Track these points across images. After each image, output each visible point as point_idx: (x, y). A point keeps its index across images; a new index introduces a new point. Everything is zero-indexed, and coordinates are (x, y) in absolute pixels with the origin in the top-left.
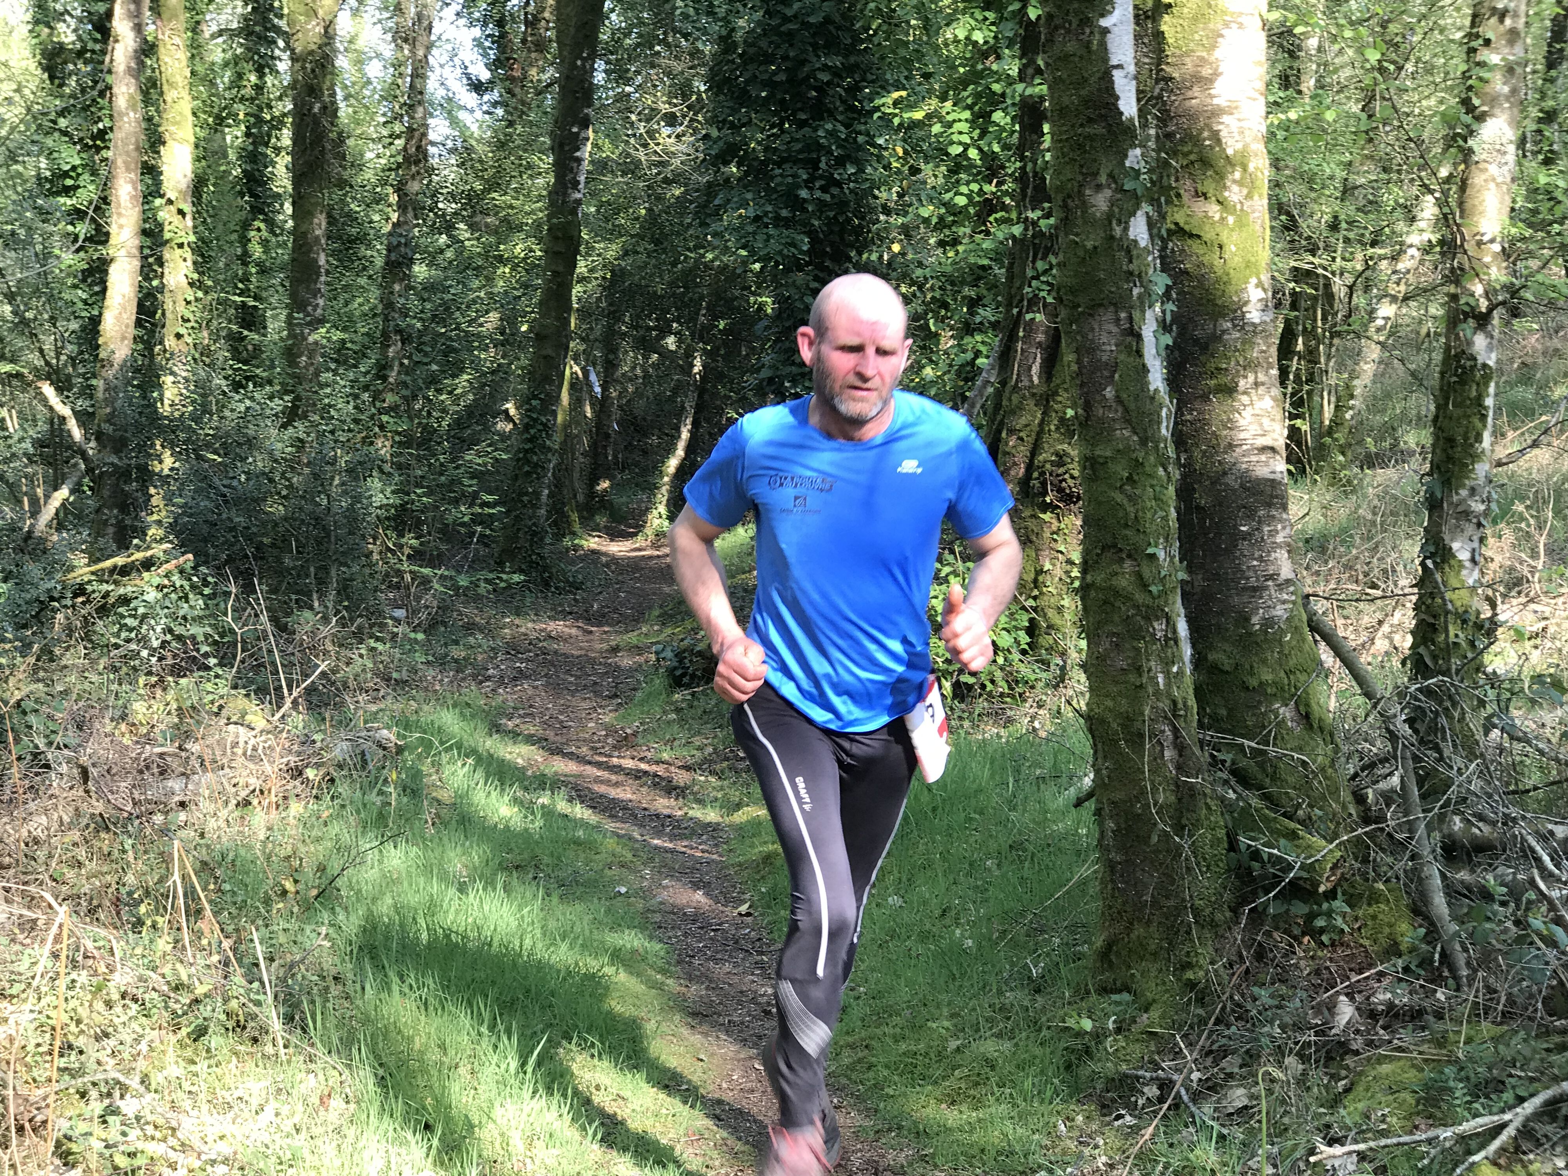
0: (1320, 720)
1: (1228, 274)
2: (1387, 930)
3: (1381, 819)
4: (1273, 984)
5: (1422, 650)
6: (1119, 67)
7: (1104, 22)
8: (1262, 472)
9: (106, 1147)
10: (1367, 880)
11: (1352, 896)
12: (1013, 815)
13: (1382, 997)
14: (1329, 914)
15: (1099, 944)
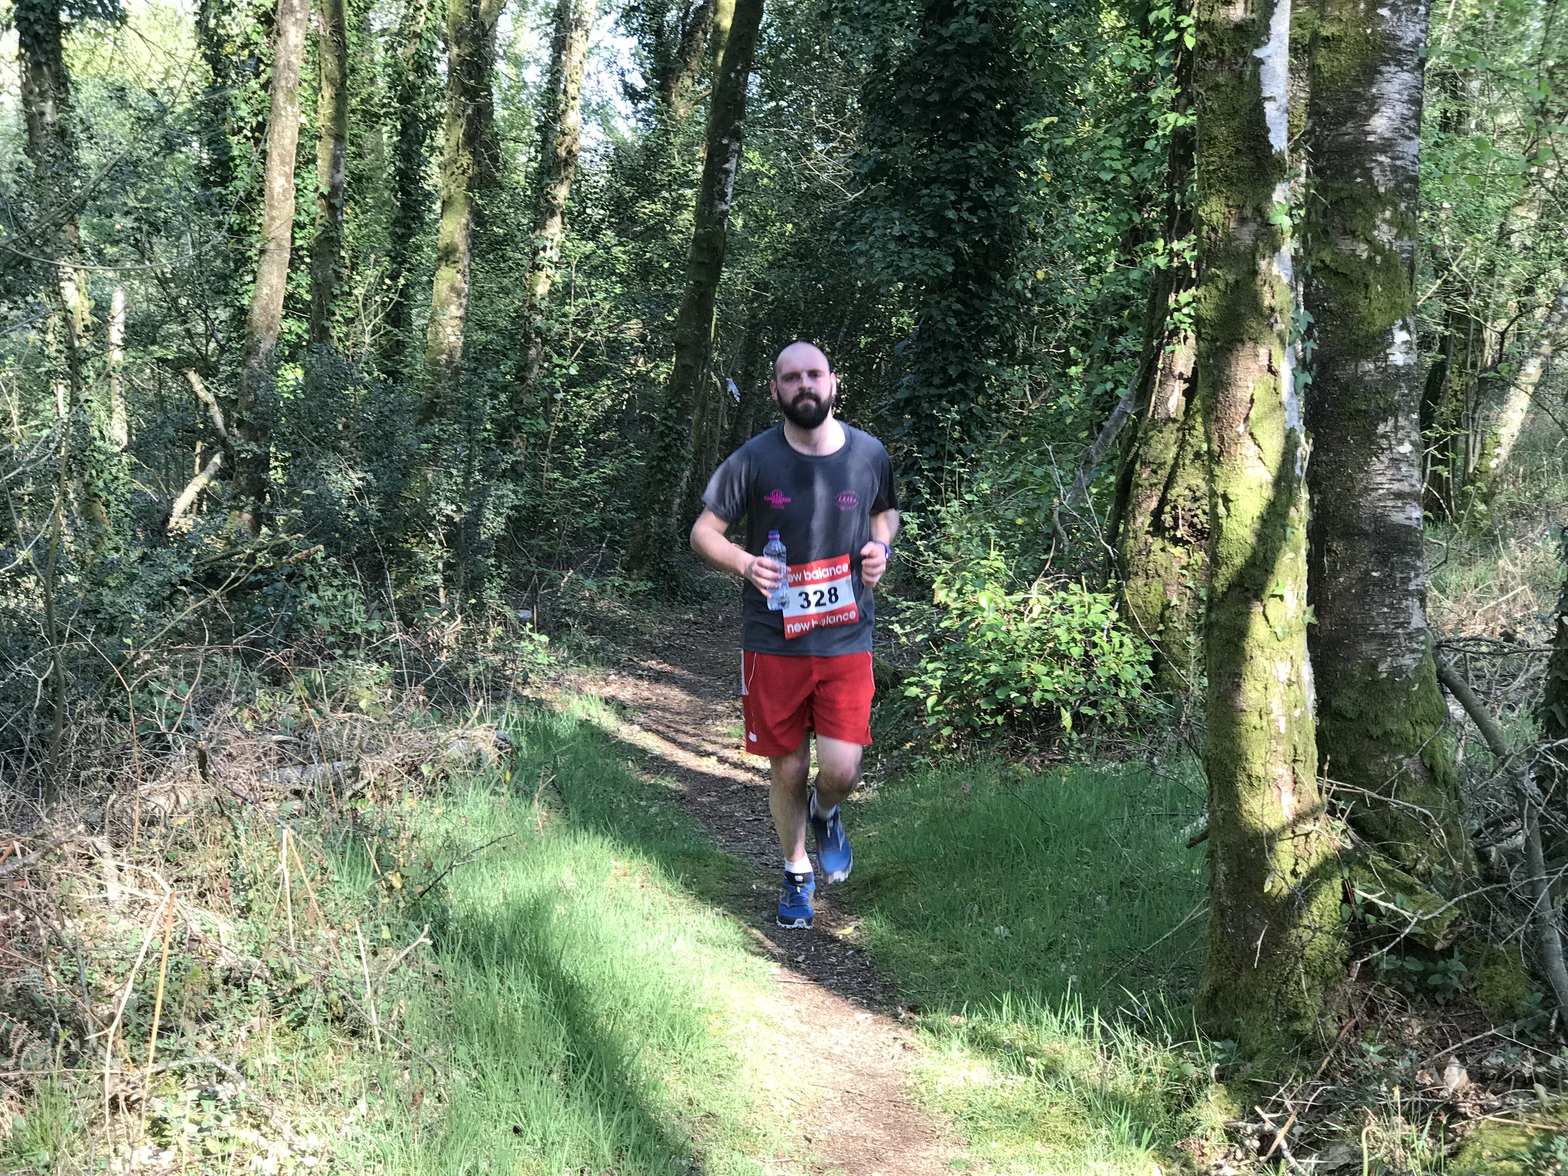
0: (1445, 773)
1: (1373, 315)
2: (1503, 993)
3: (1503, 878)
4: (1382, 1041)
5: (1554, 708)
6: (1270, 99)
7: (1258, 53)
8: (1398, 518)
9: (200, 1130)
10: (1485, 940)
11: (1469, 955)
12: (1125, 852)
13: (1493, 1061)
14: (1444, 973)
15: (1205, 987)
